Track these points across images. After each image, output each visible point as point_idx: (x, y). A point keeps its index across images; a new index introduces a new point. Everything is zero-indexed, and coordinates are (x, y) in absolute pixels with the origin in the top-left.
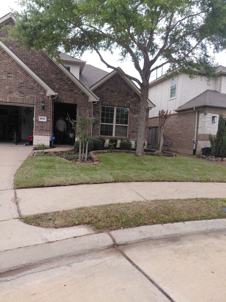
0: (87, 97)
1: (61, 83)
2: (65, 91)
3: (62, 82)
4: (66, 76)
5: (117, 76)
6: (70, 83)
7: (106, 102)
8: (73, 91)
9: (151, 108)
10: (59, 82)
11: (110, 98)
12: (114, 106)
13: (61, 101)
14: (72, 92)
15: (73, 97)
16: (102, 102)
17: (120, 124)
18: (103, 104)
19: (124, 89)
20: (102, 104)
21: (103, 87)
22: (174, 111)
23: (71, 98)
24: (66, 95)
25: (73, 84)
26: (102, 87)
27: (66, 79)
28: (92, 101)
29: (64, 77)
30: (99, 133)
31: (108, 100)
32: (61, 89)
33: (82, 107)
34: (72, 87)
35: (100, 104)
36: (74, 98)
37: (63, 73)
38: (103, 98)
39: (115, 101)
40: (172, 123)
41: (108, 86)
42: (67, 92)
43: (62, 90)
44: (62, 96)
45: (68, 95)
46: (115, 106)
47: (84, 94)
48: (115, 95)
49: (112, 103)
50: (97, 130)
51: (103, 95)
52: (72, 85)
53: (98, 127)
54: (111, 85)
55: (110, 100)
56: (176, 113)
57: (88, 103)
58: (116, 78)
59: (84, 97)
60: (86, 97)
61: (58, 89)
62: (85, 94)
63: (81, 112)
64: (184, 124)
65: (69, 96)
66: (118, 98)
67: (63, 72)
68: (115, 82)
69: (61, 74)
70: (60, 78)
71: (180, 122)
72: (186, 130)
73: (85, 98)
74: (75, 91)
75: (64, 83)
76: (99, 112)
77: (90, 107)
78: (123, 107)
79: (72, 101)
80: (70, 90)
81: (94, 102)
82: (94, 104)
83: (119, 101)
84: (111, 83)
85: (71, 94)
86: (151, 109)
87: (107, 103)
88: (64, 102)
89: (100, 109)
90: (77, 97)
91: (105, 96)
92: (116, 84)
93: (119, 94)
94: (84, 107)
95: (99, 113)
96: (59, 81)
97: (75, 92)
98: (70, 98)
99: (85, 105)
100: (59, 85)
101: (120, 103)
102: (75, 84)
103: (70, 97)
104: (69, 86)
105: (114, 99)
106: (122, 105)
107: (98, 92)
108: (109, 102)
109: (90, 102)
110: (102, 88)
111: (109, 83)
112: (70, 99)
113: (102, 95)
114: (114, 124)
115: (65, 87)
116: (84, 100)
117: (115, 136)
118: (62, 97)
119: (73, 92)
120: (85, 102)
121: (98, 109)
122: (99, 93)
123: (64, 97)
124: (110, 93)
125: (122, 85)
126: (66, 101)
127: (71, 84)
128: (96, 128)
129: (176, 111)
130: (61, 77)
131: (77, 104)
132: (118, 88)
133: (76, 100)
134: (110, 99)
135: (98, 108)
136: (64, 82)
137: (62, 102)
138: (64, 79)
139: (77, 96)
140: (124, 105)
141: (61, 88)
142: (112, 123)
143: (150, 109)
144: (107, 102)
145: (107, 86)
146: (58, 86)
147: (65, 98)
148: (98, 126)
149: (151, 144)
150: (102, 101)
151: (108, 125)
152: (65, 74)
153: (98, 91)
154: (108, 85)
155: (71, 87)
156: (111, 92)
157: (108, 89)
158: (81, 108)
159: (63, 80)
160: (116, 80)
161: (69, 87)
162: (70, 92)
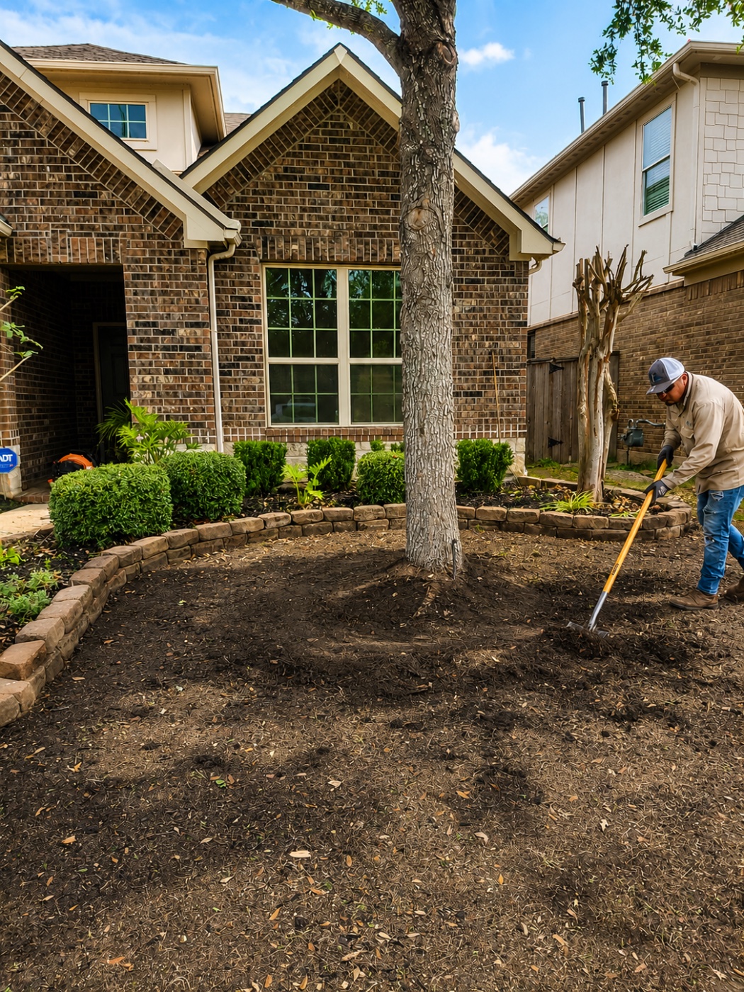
0: (174, 225)
1: (25, 160)
2: (50, 203)
3: (27, 152)
4: (44, 118)
5: (339, 95)
6: (72, 152)
7: (287, 242)
8: (94, 195)
9: (540, 257)
10: (10, 154)
11: (306, 220)
12: (331, 263)
13: (31, 258)
14: (86, 203)
15: (93, 228)
16: (265, 245)
17: (377, 355)
18: (272, 255)
19: (380, 166)
20: (265, 256)
21: (267, 164)
22: (666, 270)
23: (87, 235)
24: (56, 219)
25: (89, 158)
26: (256, 162)
27: (51, 137)
28: (203, 242)
29: (38, 125)
30: (261, 410)
31: (299, 230)
32: (26, 194)
33: (150, 277)
34: (88, 178)
35: (255, 254)
36: (103, 235)
37: (28, 105)
38: (271, 224)
39: (335, 237)
40: (658, 335)
41: (294, 155)
42: (60, 203)
43: (34, 194)
44: (36, 227)
45: (65, 219)
46: (340, 263)
47: (153, 207)
48: (335, 203)
49: (319, 245)
50: (249, 395)
51: (269, 208)
52: (84, 164)
53: (257, 379)
54: (307, 147)
55: (310, 232)
56: (677, 280)
57: (182, 253)
58: (332, 108)
59: (156, 223)
60: (167, 222)
61: (11, 192)
62: (159, 205)
63: (145, 309)
64: (723, 331)
65: (71, 227)
66: (349, 218)
67: (28, 97)
68: (330, 133)
69: (18, 108)
70: (18, 130)
71: (698, 324)
72: (734, 365)
73: (162, 229)
74: (105, 195)
75: (41, 161)
76: (251, 301)
77: (194, 278)
78: (381, 264)
79: (91, 251)
80: (76, 194)
81: (214, 247)
82: (218, 256)
83: (358, 235)
84: (309, 140)
85: (86, 212)
86: (537, 264)
87: (295, 247)
88: (50, 259)
89: (258, 284)
90: (121, 228)
91: (281, 209)
92: (332, 141)
93: (357, 196)
94: (163, 277)
95: (252, 307)
96: (15, 151)
97: (105, 203)
98: (81, 235)
99: (166, 266)
100: (16, 168)
101: (367, 244)
102: (100, 157)
103: (82, 227)
104: (68, 169)
105: (330, 222)
106: (374, 255)
107: (238, 194)
108: (303, 242)
109: (194, 251)
110: (261, 169)
111: (294, 140)
112: (83, 242)
113: (261, 208)
114: (344, 361)
115: (49, 180)
116: (160, 237)
117: (353, 421)
118: (36, 234)
119: (95, 203)
120: (161, 253)
121: (249, 284)
122: (244, 200)
123: (46, 236)
124: (303, 194)
125: (370, 142)
126: (59, 256)
127: (77, 157)
128: (245, 388)
129: (676, 273)
130: (22, 126)
131: (122, 266)
132: (347, 165)
133: (116, 241)
134: (309, 225)
135: (246, 279)
136: (39, 151)
137: (40, 259)
138: (39, 136)
139: (114, 219)
140: (390, 255)
141: (26, 185)
142: (333, 353)
143: (532, 262)
144: (295, 241)
145: (288, 155)
146: (8, 178)
147: (54, 240)
148: (254, 375)
149: (561, 443)
150: (265, 239)
151: (312, 366)
152: (40, 108)
153: (237, 187)
154: (289, 150)
155: (80, 178)
156: (311, 186)
157: (293, 170)
158: (145, 285)
159: (34, 143)
160: (331, 118)
161: (69, 178)
162: (77, 204)
